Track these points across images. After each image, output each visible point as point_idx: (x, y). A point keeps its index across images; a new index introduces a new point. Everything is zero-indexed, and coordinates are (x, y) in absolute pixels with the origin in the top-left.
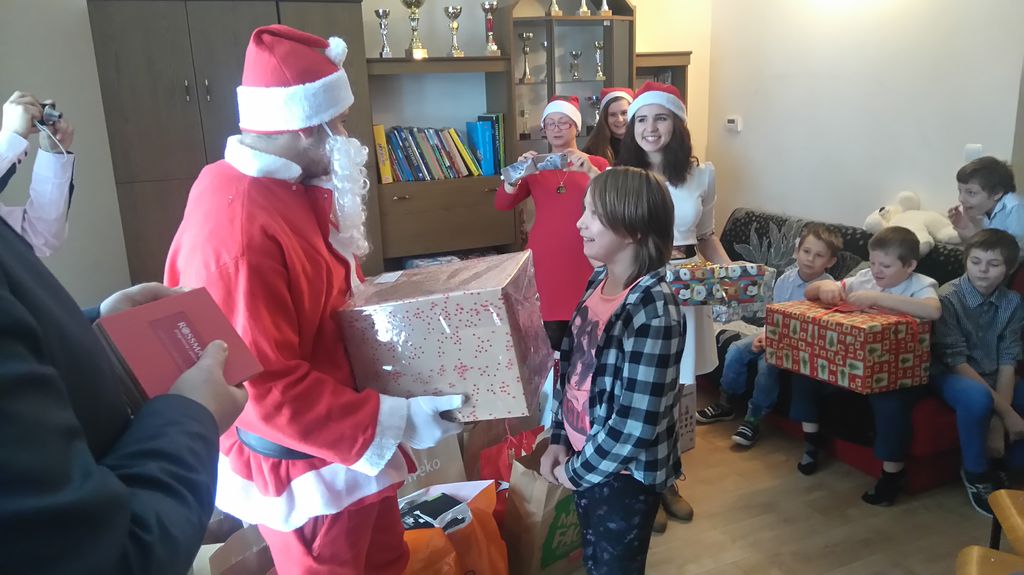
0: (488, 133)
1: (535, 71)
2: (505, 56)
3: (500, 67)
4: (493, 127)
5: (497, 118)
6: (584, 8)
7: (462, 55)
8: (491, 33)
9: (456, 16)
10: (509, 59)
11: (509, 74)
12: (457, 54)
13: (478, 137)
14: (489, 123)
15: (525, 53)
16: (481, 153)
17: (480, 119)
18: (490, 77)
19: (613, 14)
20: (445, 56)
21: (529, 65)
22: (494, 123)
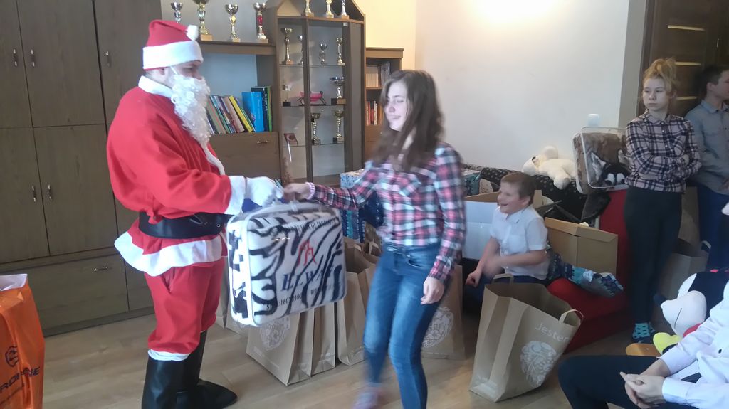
0: (259, 101)
1: (294, 57)
2: (272, 44)
3: (267, 52)
4: (263, 96)
5: (266, 89)
6: (329, 12)
7: (239, 41)
8: (260, 26)
9: (234, 12)
10: (275, 46)
11: (274, 57)
12: (235, 40)
13: (251, 103)
14: (260, 93)
15: (286, 43)
16: (254, 115)
17: (253, 90)
18: (260, 59)
19: (350, 18)
20: (225, 40)
21: (290, 53)
22: (264, 93)
